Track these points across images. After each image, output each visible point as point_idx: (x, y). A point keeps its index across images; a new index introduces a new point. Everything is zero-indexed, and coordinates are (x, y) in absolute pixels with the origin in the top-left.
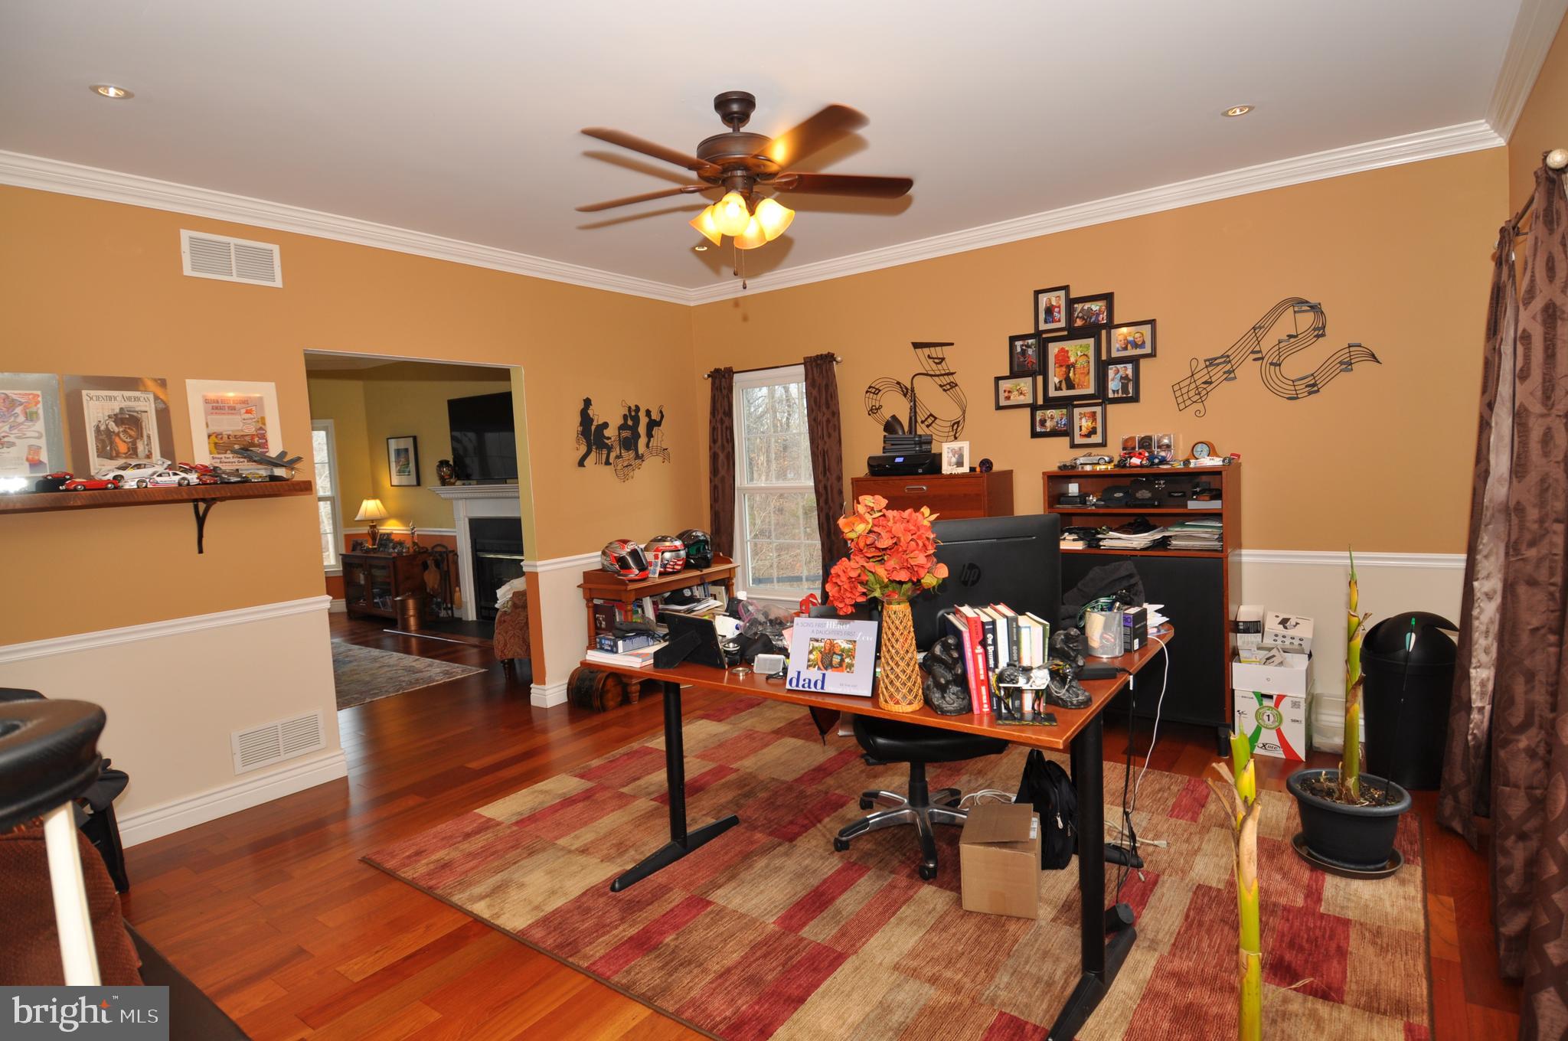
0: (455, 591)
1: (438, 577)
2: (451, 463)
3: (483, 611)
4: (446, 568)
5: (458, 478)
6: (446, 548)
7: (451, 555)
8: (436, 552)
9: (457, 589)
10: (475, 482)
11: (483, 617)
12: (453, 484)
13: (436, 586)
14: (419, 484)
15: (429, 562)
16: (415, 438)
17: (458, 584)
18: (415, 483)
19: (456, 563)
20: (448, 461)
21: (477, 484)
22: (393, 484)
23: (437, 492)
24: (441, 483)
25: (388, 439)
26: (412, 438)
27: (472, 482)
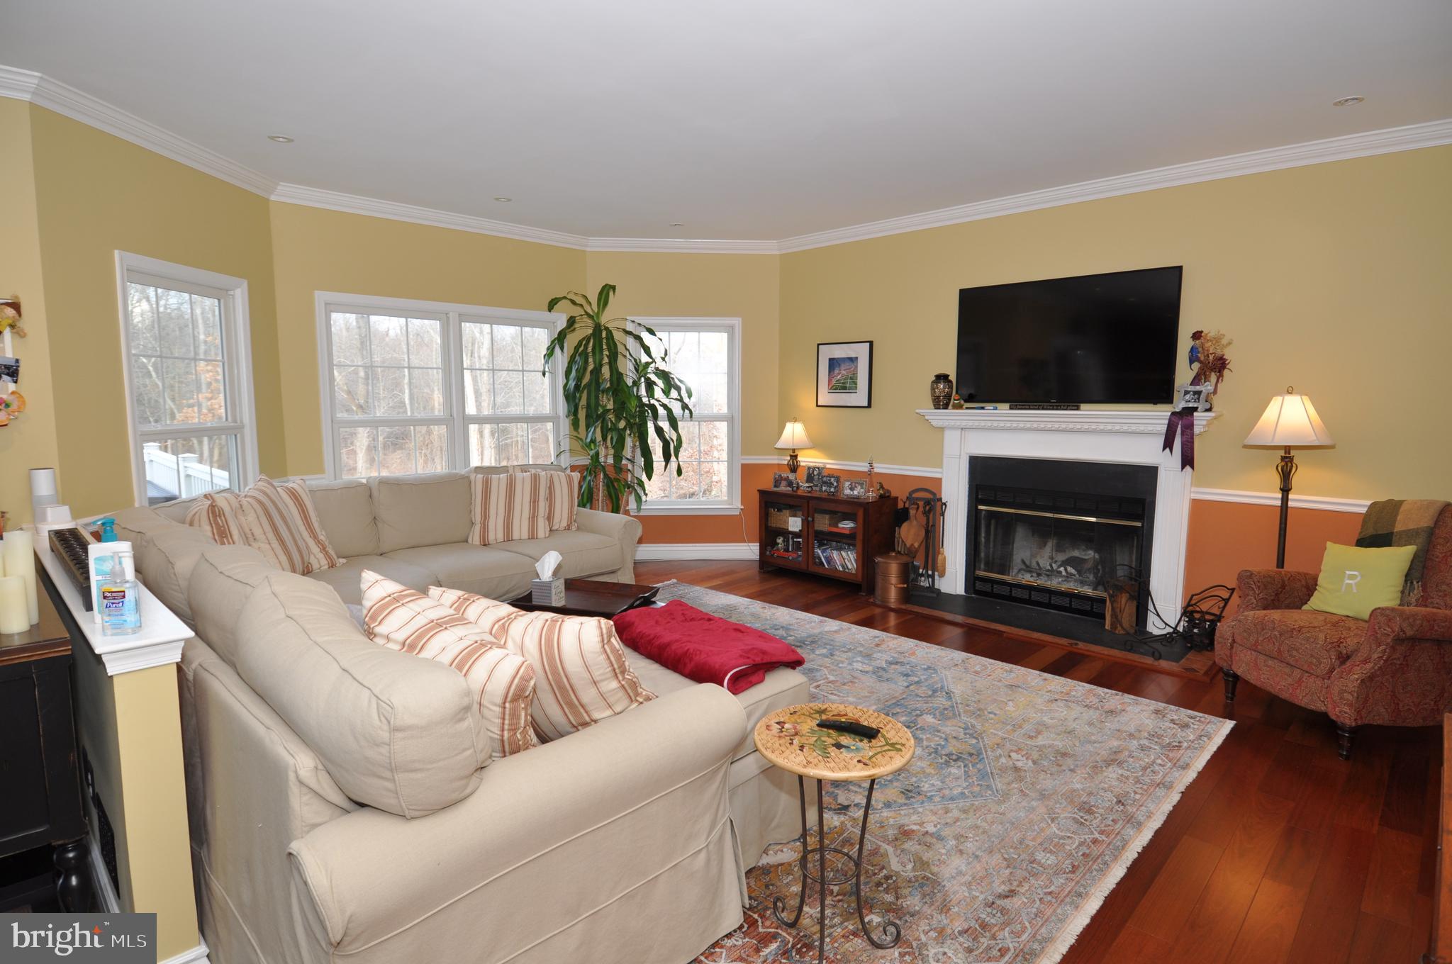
0: (939, 553)
2: (953, 377)
3: (978, 583)
6: (927, 494)
7: (934, 503)
8: (918, 499)
9: (941, 550)
10: (1007, 406)
11: (977, 592)
14: (871, 405)
15: (912, 512)
16: (871, 343)
17: (942, 544)
18: (864, 404)
19: (943, 516)
20: (949, 376)
21: (1011, 408)
22: (819, 404)
23: (927, 418)
24: (934, 405)
25: (819, 345)
26: (868, 344)
27: (999, 405)
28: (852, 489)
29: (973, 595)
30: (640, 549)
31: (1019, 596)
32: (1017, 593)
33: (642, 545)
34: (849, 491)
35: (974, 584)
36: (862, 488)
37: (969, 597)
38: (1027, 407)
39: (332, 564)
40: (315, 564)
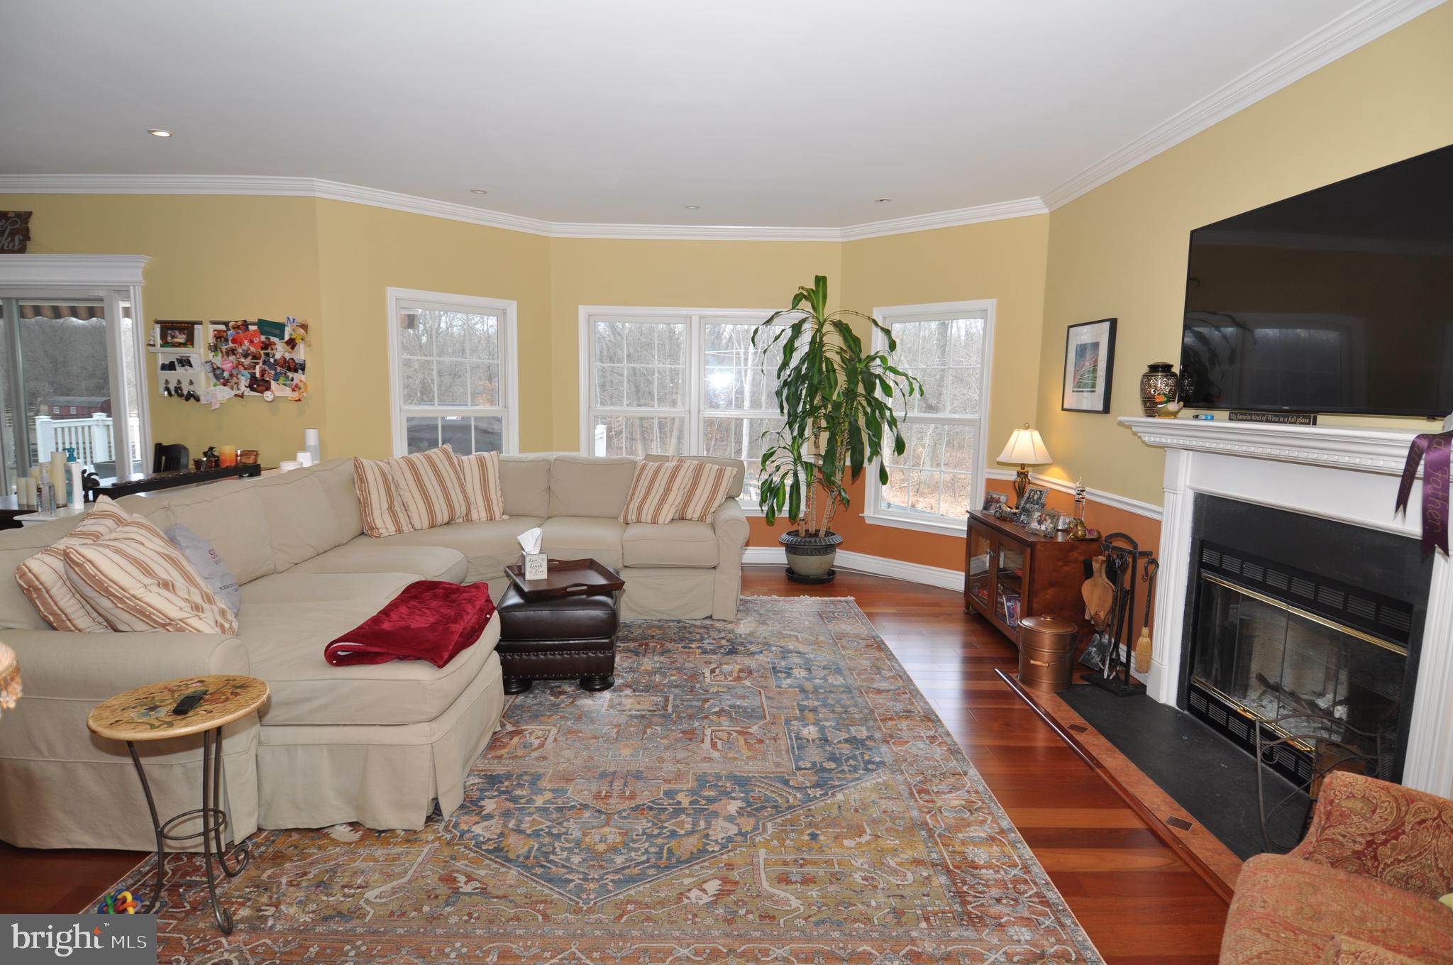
0: (1140, 635)
1: (1110, 600)
2: (1176, 369)
3: (1193, 694)
4: (1127, 586)
5: (1188, 401)
6: (1135, 545)
7: (1142, 563)
8: (1115, 548)
9: (1145, 631)
10: (1226, 414)
11: (1191, 708)
12: (1174, 415)
13: (1102, 615)
14: (1106, 409)
15: (1096, 566)
16: (1114, 323)
17: (1148, 621)
18: (1101, 408)
19: (1151, 580)
20: (1172, 366)
21: (1231, 419)
22: (1065, 407)
23: (1134, 429)
24: (1146, 411)
25: (1070, 327)
26: (1108, 323)
27: (1217, 413)
28: (1040, 522)
29: (1186, 712)
30: (747, 552)
31: (1237, 732)
32: (1235, 726)
33: (749, 548)
34: (1036, 524)
35: (1189, 695)
36: (1051, 523)
37: (1178, 712)
38: (1249, 418)
39: (491, 518)
40: (475, 516)
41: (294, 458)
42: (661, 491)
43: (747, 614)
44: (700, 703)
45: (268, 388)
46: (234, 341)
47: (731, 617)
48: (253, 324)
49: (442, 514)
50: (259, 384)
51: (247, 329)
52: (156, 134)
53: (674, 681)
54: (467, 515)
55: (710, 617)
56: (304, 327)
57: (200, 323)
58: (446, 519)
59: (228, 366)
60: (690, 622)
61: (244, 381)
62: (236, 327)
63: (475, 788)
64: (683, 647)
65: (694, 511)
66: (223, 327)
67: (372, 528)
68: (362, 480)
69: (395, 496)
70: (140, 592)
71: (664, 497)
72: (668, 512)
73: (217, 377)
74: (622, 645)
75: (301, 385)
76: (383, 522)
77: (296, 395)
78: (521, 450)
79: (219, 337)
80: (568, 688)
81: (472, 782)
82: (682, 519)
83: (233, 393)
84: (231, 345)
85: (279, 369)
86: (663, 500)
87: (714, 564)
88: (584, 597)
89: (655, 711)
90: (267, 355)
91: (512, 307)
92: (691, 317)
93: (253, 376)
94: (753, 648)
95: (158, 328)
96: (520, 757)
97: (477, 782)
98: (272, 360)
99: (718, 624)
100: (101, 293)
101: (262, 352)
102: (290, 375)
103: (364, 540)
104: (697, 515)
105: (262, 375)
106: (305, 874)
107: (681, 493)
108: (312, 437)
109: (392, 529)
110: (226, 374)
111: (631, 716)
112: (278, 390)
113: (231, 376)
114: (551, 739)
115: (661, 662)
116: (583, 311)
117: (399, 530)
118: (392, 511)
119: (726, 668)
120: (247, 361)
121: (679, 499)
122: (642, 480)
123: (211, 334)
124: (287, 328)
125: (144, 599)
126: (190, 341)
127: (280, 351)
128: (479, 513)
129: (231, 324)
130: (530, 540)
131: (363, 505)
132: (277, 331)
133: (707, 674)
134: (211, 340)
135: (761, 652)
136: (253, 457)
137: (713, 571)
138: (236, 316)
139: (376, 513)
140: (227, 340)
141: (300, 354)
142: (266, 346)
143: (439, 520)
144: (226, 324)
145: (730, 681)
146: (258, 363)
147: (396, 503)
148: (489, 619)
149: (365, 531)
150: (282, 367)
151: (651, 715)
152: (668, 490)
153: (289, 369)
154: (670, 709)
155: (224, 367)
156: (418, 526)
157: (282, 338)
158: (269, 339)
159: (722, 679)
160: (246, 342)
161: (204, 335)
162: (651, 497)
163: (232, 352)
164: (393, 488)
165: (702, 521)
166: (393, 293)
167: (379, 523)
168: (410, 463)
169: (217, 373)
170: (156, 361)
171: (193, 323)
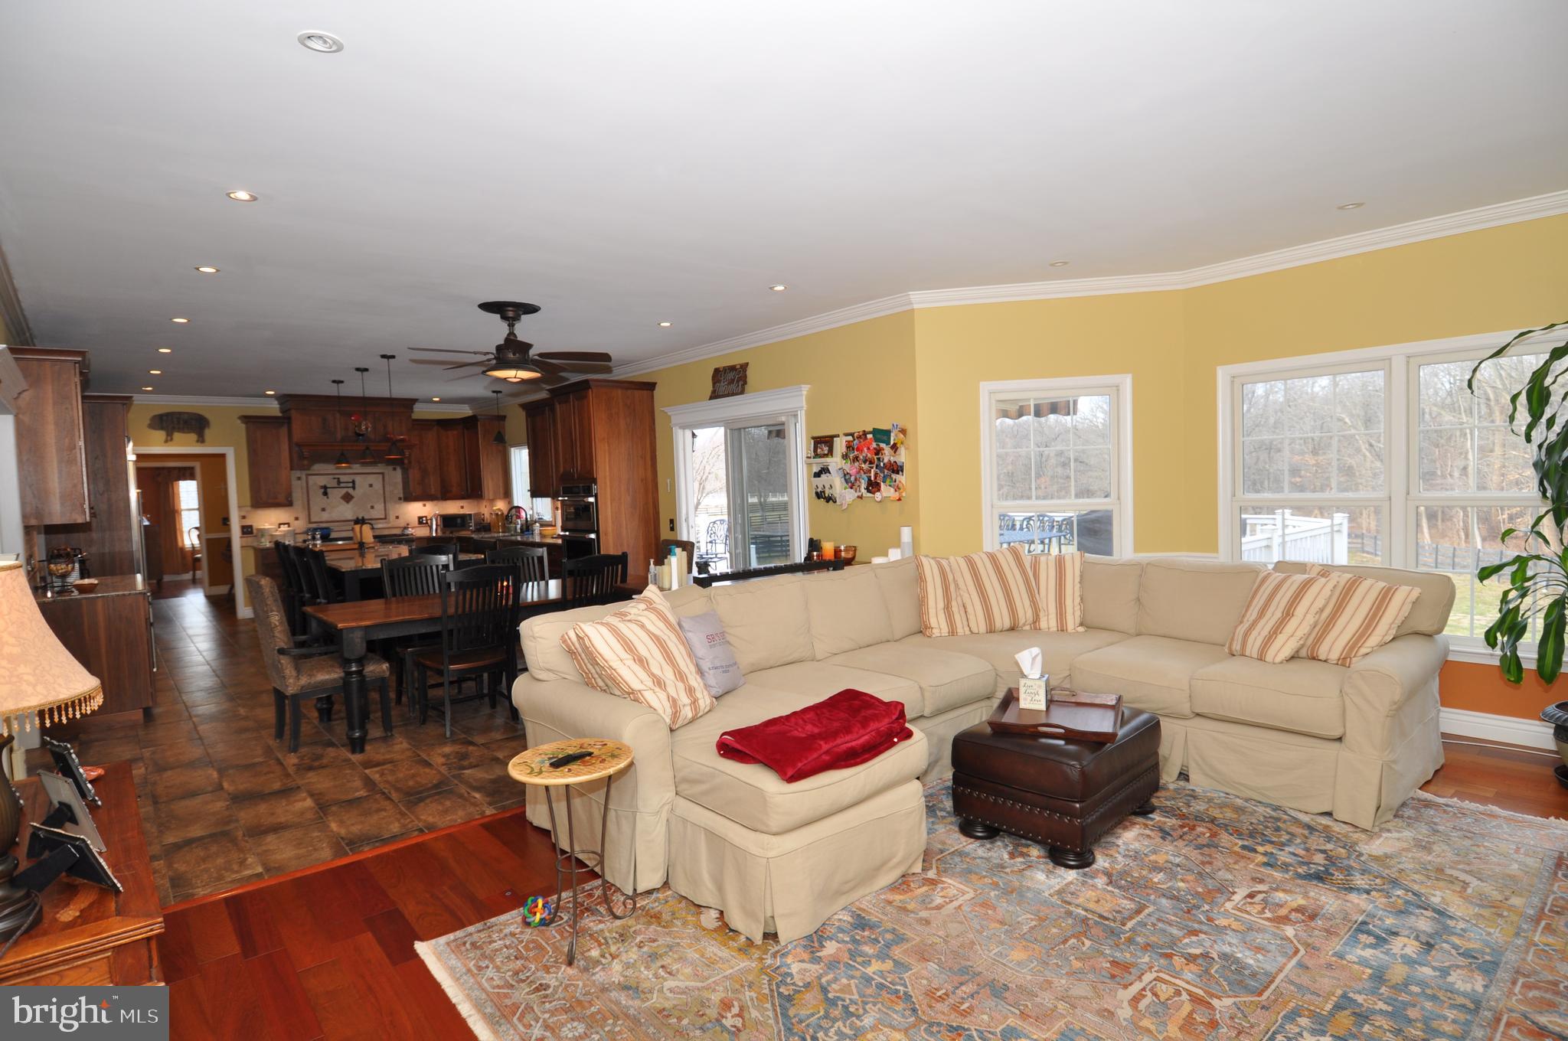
39: (1062, 629)
40: (1043, 624)
41: (886, 555)
42: (1278, 614)
43: (1409, 825)
44: (1180, 934)
45: (879, 490)
46: (858, 449)
47: (1366, 822)
48: (870, 433)
49: (1002, 619)
50: (873, 486)
51: (866, 438)
52: (776, 289)
53: (1179, 890)
54: (1034, 622)
55: (1329, 814)
56: (903, 431)
57: (838, 436)
58: (1007, 624)
59: (853, 471)
60: (1293, 813)
61: (864, 485)
62: (859, 437)
63: (837, 924)
64: (1243, 847)
65: (1333, 646)
66: (850, 438)
67: (926, 627)
68: (920, 579)
69: (954, 596)
70: (616, 664)
71: (1281, 623)
72: (1284, 646)
73: (847, 481)
74: (1158, 818)
75: (900, 486)
76: (938, 622)
77: (897, 495)
78: (1136, 550)
79: (849, 447)
80: (1035, 852)
81: (841, 917)
82: (1314, 658)
83: (856, 495)
84: (856, 453)
85: (886, 471)
86: (1278, 628)
87: (1337, 734)
88: (1062, 742)
89: (1107, 919)
90: (879, 459)
91: (1127, 382)
92: (1390, 359)
93: (869, 478)
94: (1359, 881)
95: (812, 441)
96: (908, 911)
97: (845, 918)
98: (882, 464)
99: (1337, 828)
100: (783, 419)
101: (875, 457)
102: (894, 476)
103: (919, 638)
104: (1334, 656)
105: (876, 478)
106: (654, 941)
107: (1310, 619)
108: (906, 534)
109: (945, 630)
110: (852, 479)
111: (1069, 913)
112: (886, 491)
113: (856, 480)
114: (956, 904)
115: (1187, 858)
116: (1223, 374)
117: (953, 632)
118: (948, 611)
119: (1280, 896)
120: (865, 466)
121: (1305, 629)
122: (1258, 597)
123: (844, 444)
124: (892, 434)
125: (618, 671)
126: (831, 452)
127: (888, 456)
128: (1048, 622)
129: (856, 435)
130: (1030, 661)
131: (921, 603)
132: (885, 438)
133: (1241, 894)
134: (844, 450)
135: (1368, 892)
136: (851, 553)
137: (1337, 745)
138: (858, 429)
139: (932, 611)
140: (853, 449)
141: (902, 457)
142: (878, 451)
143: (998, 625)
144: (852, 435)
145: (1268, 919)
146: (872, 468)
147: (954, 603)
148: (895, 744)
149: (922, 629)
150: (888, 470)
151: (1096, 923)
152: (1288, 614)
153: (893, 472)
154: (1130, 925)
155: (851, 472)
156: (975, 630)
157: (888, 443)
158: (878, 445)
159: (1254, 912)
160: (865, 450)
161: (840, 445)
162: (1262, 622)
163: (856, 459)
164: (952, 587)
165: (1343, 665)
166: (985, 387)
167: (933, 622)
168: (970, 561)
169: (846, 476)
170: (812, 470)
171: (833, 437)
